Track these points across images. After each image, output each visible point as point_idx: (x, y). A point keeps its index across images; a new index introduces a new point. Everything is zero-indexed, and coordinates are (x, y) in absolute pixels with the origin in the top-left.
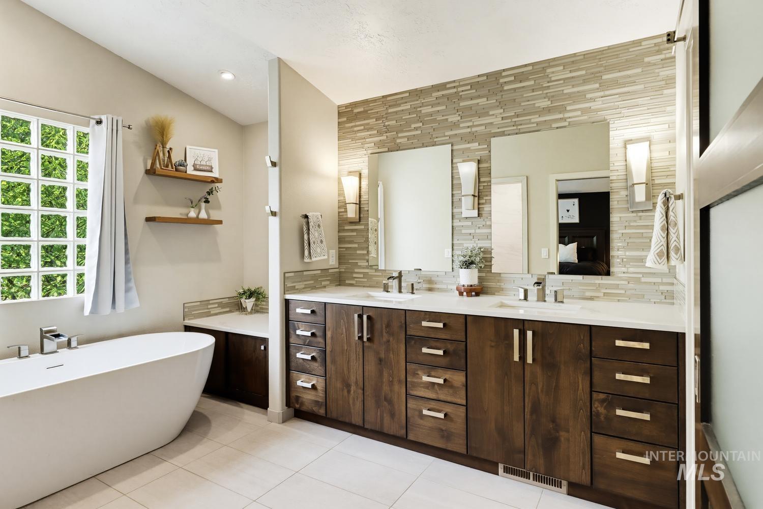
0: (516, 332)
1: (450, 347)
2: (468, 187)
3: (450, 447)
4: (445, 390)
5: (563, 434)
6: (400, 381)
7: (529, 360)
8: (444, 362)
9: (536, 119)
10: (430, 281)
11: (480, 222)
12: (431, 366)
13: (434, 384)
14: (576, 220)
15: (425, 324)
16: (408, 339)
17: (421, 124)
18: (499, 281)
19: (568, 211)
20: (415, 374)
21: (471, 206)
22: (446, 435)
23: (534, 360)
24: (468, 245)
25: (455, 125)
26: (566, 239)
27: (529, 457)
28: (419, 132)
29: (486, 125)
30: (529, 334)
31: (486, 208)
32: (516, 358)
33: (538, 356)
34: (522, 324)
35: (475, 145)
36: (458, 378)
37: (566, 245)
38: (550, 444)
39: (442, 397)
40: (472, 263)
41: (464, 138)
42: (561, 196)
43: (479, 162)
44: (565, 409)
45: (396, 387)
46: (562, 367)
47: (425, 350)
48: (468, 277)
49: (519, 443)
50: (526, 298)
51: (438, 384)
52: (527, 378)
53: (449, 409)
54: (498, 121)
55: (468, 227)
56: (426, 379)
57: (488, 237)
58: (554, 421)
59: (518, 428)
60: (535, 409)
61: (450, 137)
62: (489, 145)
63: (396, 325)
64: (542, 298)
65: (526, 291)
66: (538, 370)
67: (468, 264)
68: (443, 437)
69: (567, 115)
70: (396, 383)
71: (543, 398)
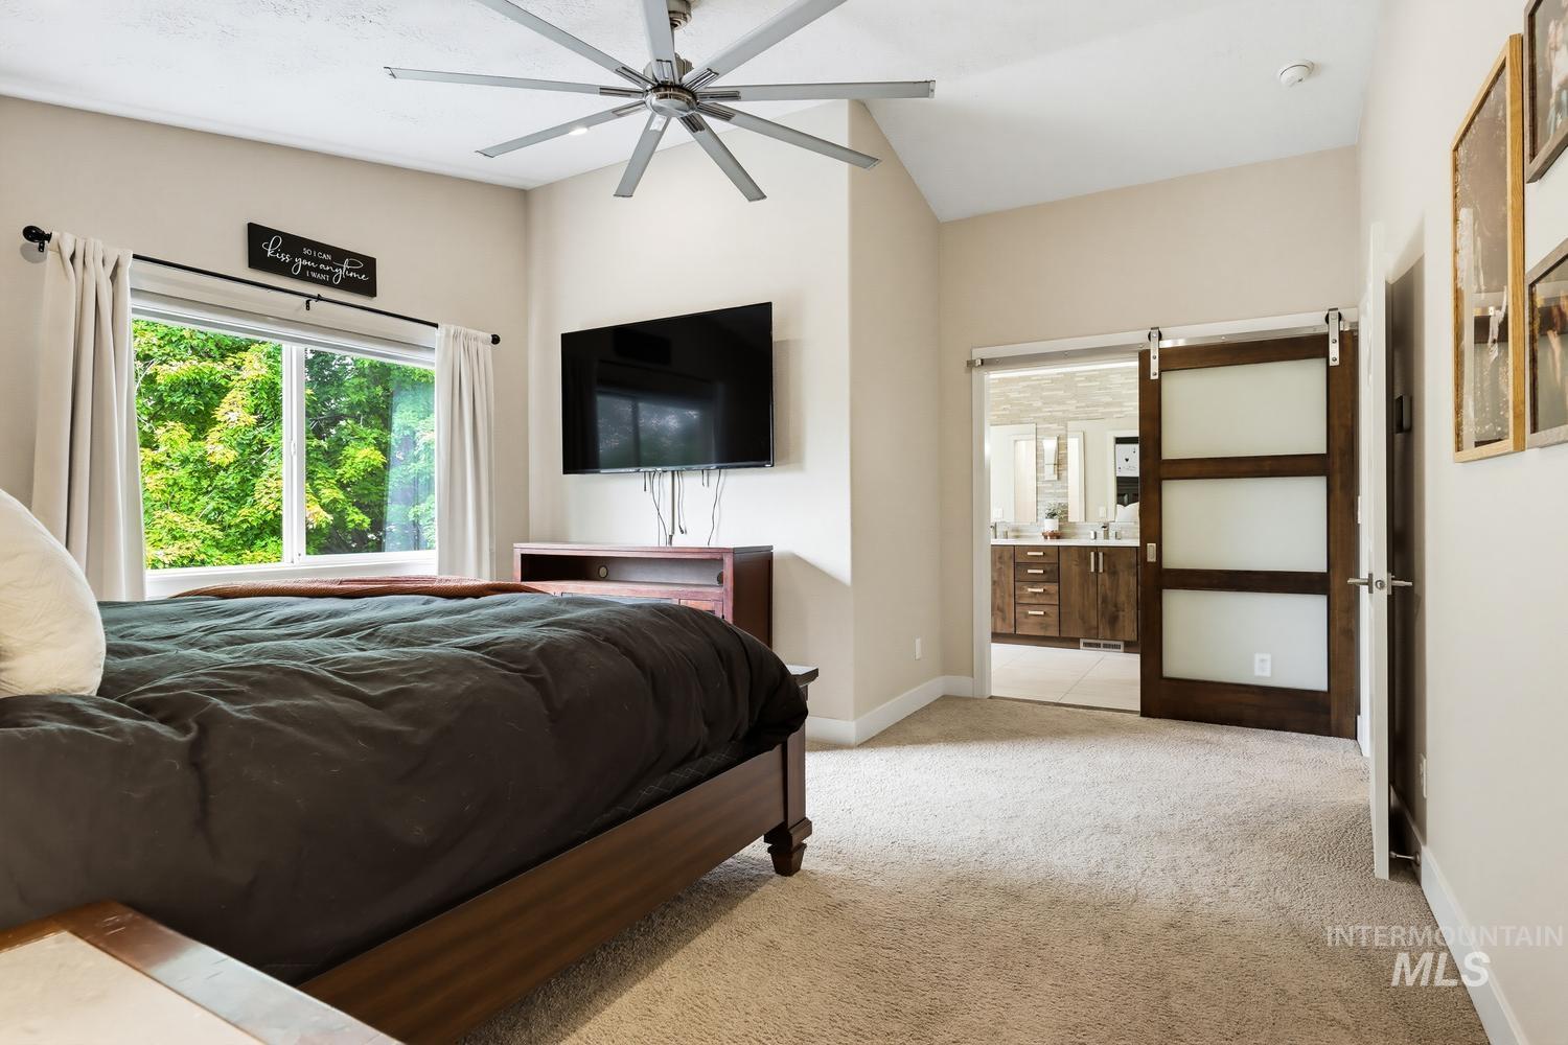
0: (1092, 554)
1: (1048, 569)
2: (1050, 458)
3: (1048, 634)
4: (1044, 597)
5: (1121, 613)
6: (1010, 596)
7: (1101, 571)
8: (1045, 577)
9: (1101, 410)
10: (1017, 530)
11: (1059, 484)
12: (1034, 581)
13: (1036, 593)
14: (1136, 474)
15: (1029, 553)
16: (1016, 565)
17: (1009, 406)
18: (1074, 528)
19: (1127, 460)
20: (1021, 589)
21: (1052, 472)
22: (1045, 626)
23: (1104, 571)
24: (1051, 502)
25: (1039, 409)
26: (1126, 497)
27: (1101, 630)
28: (1007, 412)
29: (1064, 411)
30: (1101, 554)
31: (1064, 474)
32: (1093, 570)
33: (1106, 569)
34: (1096, 549)
35: (1054, 426)
36: (1053, 588)
37: (1125, 505)
38: (1113, 620)
39: (1041, 602)
40: (1055, 515)
41: (1045, 419)
42: (1119, 441)
43: (1058, 438)
44: (1122, 598)
45: (1007, 599)
46: (1121, 574)
47: (1029, 571)
48: (1051, 525)
49: (1094, 623)
50: (1095, 538)
51: (1039, 593)
52: (1099, 583)
53: (1047, 609)
54: (1072, 408)
55: (1050, 488)
56: (1030, 590)
57: (1066, 495)
58: (1116, 606)
59: (1093, 613)
60: (1105, 601)
61: (1035, 418)
62: (1066, 427)
63: (1006, 556)
64: (1107, 536)
65: (1095, 533)
66: (1106, 576)
67: (1052, 515)
68: (1042, 628)
69: (1124, 409)
70: (1007, 596)
71: (1109, 593)
